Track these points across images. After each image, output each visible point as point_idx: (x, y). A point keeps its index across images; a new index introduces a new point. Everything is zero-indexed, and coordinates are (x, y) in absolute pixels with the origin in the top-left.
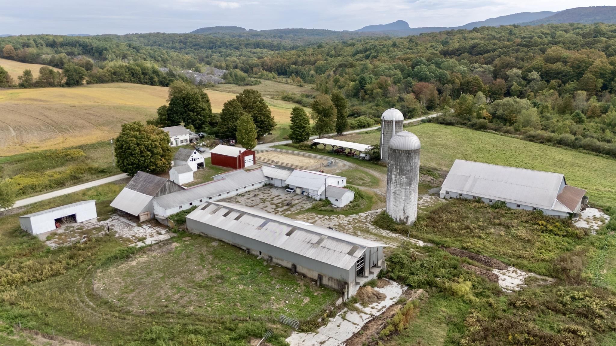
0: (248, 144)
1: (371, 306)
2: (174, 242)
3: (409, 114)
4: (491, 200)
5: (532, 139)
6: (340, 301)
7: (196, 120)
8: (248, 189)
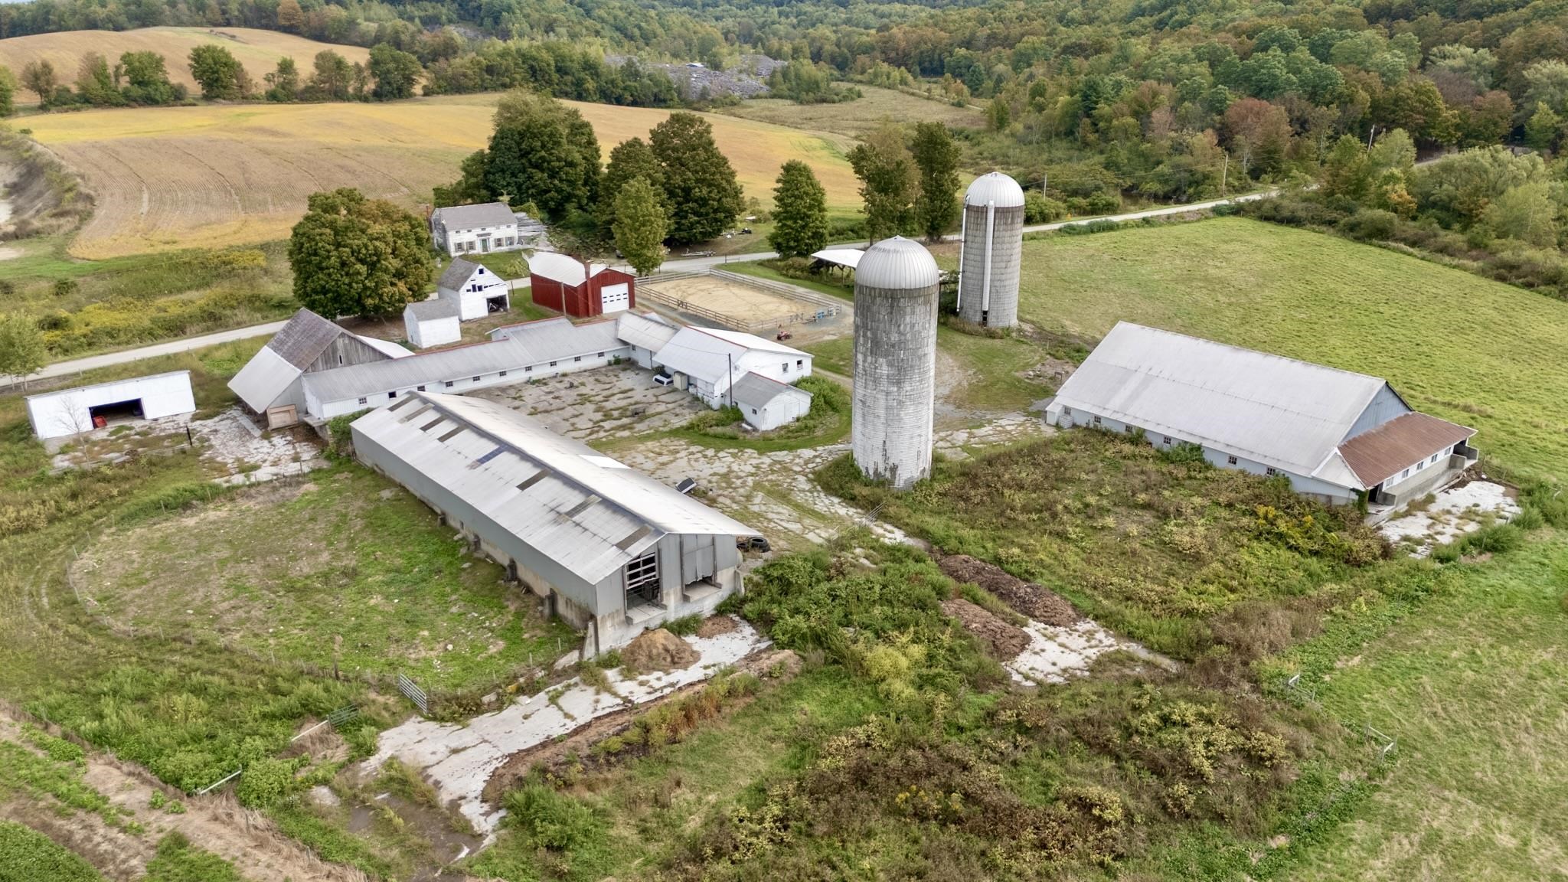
0: (638, 256)
1: (641, 678)
2: (309, 481)
3: (1191, 190)
4: (1167, 440)
5: (1506, 273)
6: (573, 657)
7: (549, 191)
8: (561, 368)
